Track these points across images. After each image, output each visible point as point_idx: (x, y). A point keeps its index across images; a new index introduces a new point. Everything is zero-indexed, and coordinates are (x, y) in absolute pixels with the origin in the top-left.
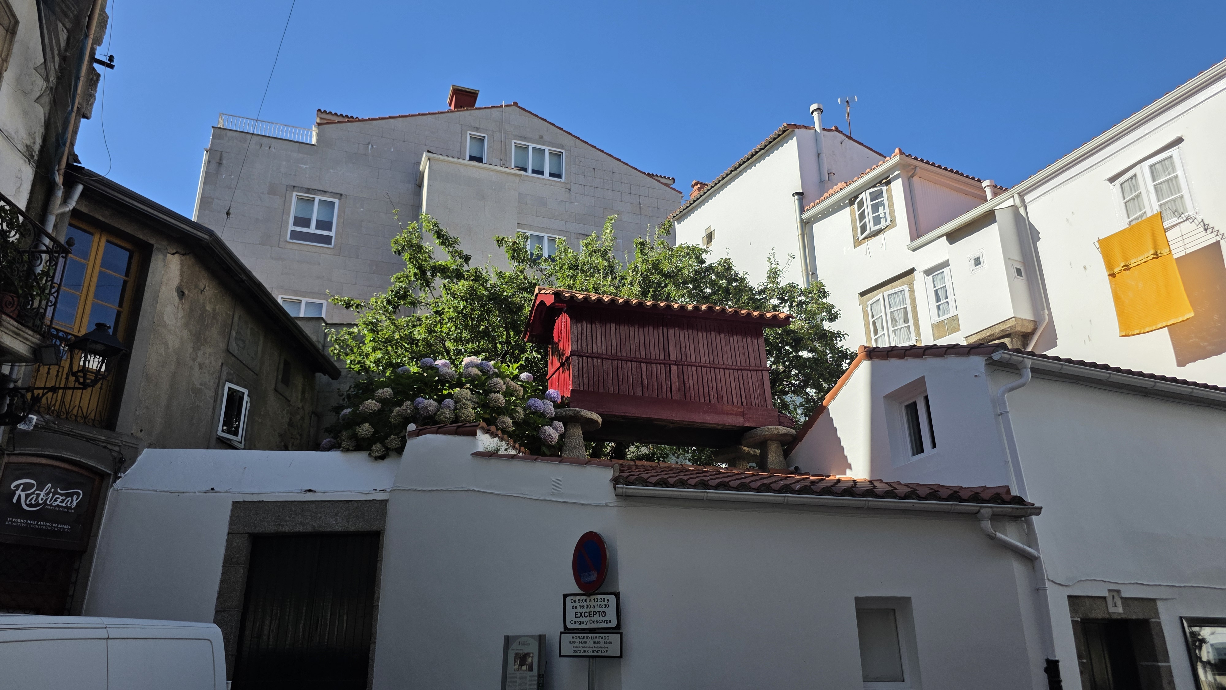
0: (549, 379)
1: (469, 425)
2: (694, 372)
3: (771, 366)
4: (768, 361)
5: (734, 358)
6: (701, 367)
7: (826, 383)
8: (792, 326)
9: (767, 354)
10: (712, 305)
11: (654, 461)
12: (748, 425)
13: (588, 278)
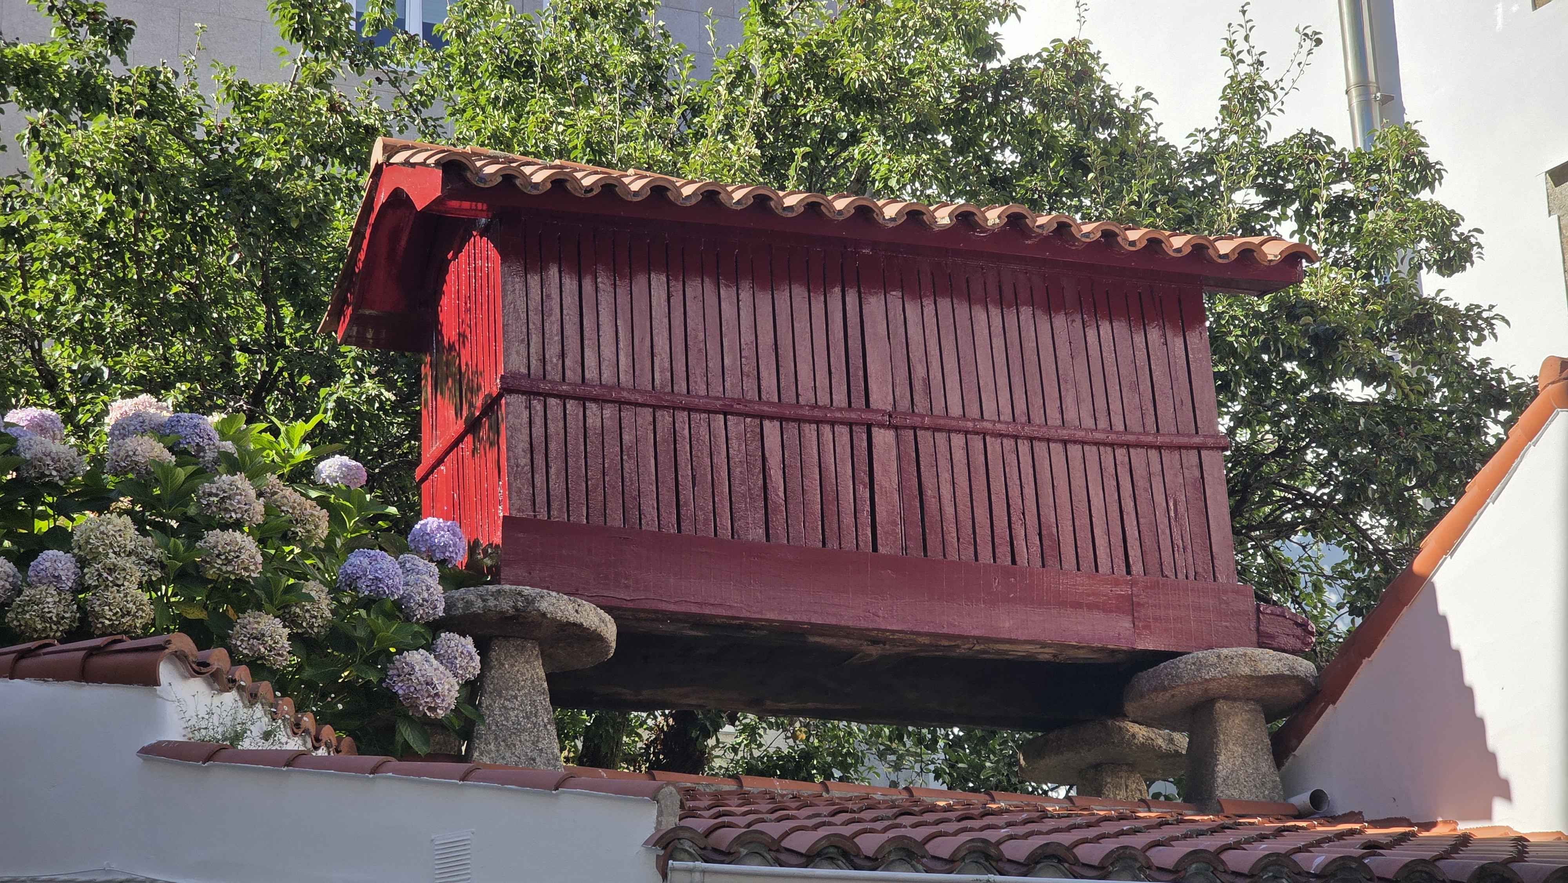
0: (424, 479)
1: (129, 644)
2: (959, 456)
3: (1231, 432)
4: (1221, 414)
5: (1101, 403)
6: (984, 434)
7: (1428, 493)
8: (1306, 289)
9: (1219, 390)
10: (1024, 209)
11: (810, 778)
12: (1147, 643)
13: (567, 109)
